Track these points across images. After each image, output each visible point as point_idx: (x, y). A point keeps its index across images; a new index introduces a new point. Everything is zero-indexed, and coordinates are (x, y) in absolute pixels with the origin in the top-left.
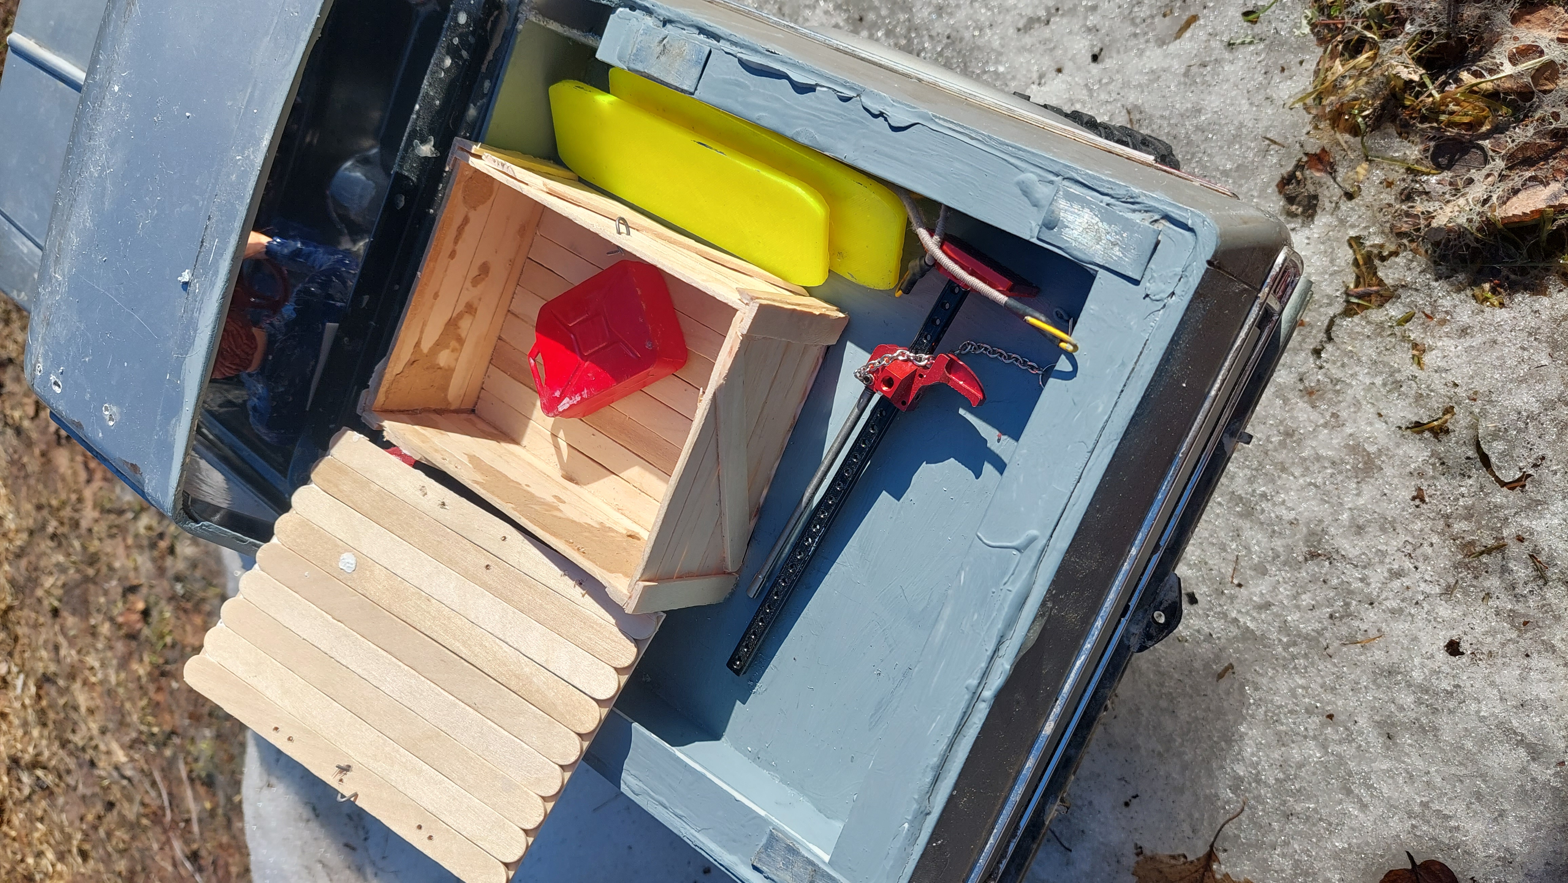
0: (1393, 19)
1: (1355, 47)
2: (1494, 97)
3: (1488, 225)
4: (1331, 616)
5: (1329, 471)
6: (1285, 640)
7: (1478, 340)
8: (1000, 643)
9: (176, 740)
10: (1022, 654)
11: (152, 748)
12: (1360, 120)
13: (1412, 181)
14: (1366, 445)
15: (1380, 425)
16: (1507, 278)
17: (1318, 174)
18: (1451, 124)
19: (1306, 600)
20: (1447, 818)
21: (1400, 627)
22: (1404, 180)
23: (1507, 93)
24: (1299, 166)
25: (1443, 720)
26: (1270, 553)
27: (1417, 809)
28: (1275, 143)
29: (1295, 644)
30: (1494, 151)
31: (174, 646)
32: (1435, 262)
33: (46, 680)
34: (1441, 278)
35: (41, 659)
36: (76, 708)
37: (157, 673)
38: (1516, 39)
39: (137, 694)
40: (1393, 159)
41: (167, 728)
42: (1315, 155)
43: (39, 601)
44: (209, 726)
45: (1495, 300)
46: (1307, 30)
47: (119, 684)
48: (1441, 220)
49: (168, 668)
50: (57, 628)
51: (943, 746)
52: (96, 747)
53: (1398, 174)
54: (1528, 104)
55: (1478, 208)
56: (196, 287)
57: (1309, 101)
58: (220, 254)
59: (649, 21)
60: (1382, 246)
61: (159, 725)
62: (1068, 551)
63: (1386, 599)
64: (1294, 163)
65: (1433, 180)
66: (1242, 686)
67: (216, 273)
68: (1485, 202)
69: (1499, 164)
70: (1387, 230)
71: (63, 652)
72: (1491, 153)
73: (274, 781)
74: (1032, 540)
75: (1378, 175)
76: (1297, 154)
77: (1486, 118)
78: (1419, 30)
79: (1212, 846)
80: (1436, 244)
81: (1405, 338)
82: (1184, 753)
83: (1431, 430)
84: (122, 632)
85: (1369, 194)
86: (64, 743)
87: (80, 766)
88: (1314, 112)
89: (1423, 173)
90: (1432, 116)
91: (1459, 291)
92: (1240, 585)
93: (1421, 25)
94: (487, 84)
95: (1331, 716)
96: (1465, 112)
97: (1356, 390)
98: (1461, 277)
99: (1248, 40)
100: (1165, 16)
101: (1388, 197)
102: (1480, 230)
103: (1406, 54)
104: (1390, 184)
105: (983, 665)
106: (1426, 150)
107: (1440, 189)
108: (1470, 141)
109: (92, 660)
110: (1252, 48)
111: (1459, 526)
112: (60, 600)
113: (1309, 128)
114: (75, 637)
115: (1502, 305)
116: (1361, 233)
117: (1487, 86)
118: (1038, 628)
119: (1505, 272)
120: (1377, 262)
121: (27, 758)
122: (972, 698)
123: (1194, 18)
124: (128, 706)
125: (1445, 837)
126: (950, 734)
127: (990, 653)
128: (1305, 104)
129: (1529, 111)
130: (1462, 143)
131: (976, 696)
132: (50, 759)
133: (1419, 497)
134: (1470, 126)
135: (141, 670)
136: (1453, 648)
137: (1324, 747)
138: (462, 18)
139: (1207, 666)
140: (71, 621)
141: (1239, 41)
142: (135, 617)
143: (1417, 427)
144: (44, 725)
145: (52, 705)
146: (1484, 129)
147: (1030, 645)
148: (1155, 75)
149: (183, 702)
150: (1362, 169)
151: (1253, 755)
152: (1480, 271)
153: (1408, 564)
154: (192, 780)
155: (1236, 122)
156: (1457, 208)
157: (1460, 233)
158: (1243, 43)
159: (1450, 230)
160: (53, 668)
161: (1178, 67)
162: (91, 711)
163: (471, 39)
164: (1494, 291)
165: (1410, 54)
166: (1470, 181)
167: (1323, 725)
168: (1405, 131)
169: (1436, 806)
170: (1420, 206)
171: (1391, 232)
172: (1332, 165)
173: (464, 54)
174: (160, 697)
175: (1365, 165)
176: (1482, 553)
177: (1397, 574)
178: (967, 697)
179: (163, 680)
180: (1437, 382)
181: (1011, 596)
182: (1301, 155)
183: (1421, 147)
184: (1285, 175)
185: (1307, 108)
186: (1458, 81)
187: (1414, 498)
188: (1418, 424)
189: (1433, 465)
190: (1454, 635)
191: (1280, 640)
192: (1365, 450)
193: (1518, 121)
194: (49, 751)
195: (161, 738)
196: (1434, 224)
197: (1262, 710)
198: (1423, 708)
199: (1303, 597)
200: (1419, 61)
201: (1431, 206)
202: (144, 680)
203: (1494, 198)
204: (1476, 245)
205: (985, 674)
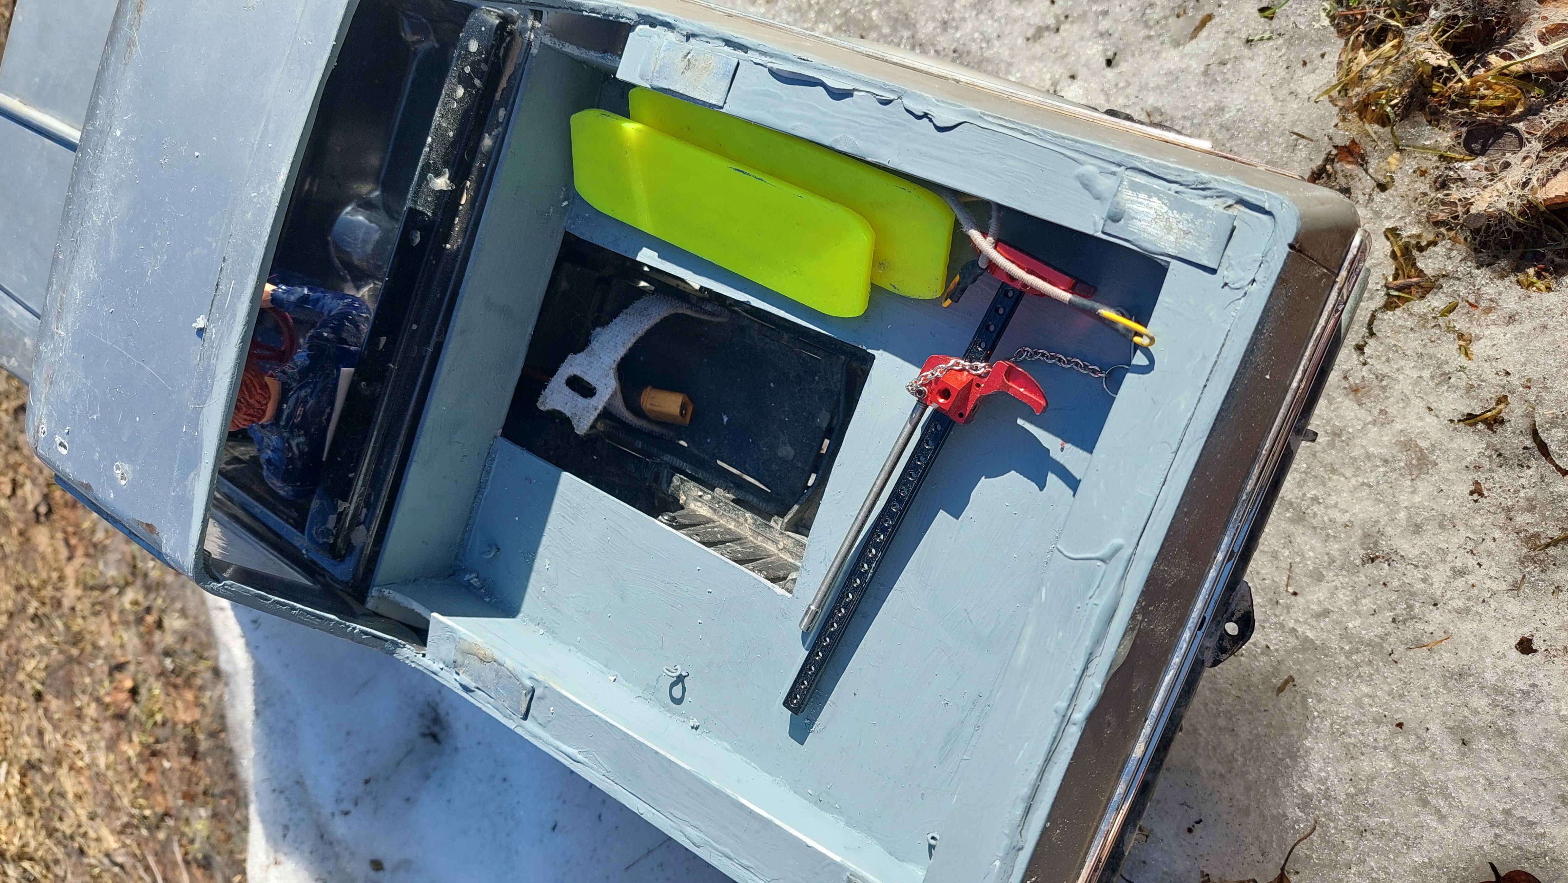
0: (1416, 6)
1: (1376, 38)
2: (1525, 77)
3: (1531, 207)
4: (1394, 621)
5: (1382, 469)
6: (1347, 648)
7: (1528, 326)
8: (1088, 661)
9: (170, 822)
10: (1113, 671)
11: (144, 832)
12: (1388, 109)
13: (1446, 168)
14: (1418, 442)
15: (1430, 419)
16: (1552, 262)
17: (1349, 167)
18: (1482, 109)
19: (1366, 604)
20: (1532, 824)
21: (1466, 628)
22: (1437, 168)
23: (1539, 74)
24: (1329, 160)
25: (1521, 723)
26: (1326, 558)
27: (1500, 817)
28: (1303, 137)
29: (1358, 651)
30: (1529, 133)
31: (164, 724)
32: (1475, 250)
33: (31, 766)
34: (1483, 266)
35: (24, 746)
36: (62, 795)
37: (147, 752)
38: (1545, 18)
39: (127, 776)
40: (1425, 148)
41: (160, 810)
42: (1345, 147)
43: (21, 685)
44: (204, 805)
45: (1540, 284)
46: (1326, 22)
47: (108, 767)
48: (1480, 206)
49: (159, 747)
50: (41, 712)
51: (1033, 775)
52: (85, 835)
53: (1431, 162)
54: (1561, 84)
55: (1518, 192)
56: (212, 333)
57: (1334, 94)
58: (237, 296)
59: (671, 36)
60: (1419, 236)
61: (152, 807)
62: (1156, 560)
63: (1452, 599)
64: (1323, 156)
65: (1468, 166)
66: (1304, 699)
67: (234, 316)
68: (1525, 185)
69: (1536, 146)
70: (1423, 220)
71: (47, 737)
72: (1526, 136)
74: (1117, 550)
75: (1411, 165)
76: (1327, 147)
77: (1518, 100)
78: (1445, 15)
79: (1283, 869)
80: (1476, 232)
81: (1450, 329)
82: (1248, 772)
83: (1485, 421)
84: (110, 713)
85: (1404, 183)
86: (51, 833)
87: (69, 855)
88: (1340, 104)
89: (1457, 160)
90: (1462, 101)
91: (1502, 277)
92: (1295, 594)
93: (1446, 10)
94: (502, 112)
95: (1400, 725)
96: (1498, 95)
97: (1403, 385)
98: (1503, 263)
99: (1266, 36)
100: (1178, 16)
101: (1423, 186)
102: (1521, 214)
103: (1432, 39)
104: (1423, 173)
105: (1072, 686)
106: (1458, 136)
107: (1476, 175)
108: (1504, 125)
109: (79, 744)
110: (1271, 43)
111: (1522, 519)
112: (43, 684)
113: (1336, 120)
114: (60, 720)
115: (1549, 289)
116: (1397, 224)
117: (1518, 68)
118: (1128, 643)
119: (1549, 256)
120: (1415, 253)
121: (13, 849)
122: (1062, 721)
123: (1210, 17)
124: (118, 789)
125: (1530, 845)
126: (1040, 761)
127: (1078, 672)
128: (1330, 97)
129: (1563, 91)
130: (1495, 127)
131: (1065, 720)
132: (36, 850)
133: (1477, 491)
134: (1502, 110)
135: (130, 751)
136: (1525, 646)
137: (1395, 756)
138: (473, 46)
139: (1265, 680)
140: (54, 704)
141: (1257, 38)
142: (123, 696)
143: (1470, 419)
144: (30, 814)
145: (38, 793)
146: (1517, 111)
147: (1120, 661)
148: (1173, 76)
149: (176, 782)
150: (1394, 158)
151: (1320, 770)
152: (1523, 257)
153: (1471, 562)
154: (187, 863)
155: (1261, 118)
156: (1495, 193)
157: (1502, 218)
158: (1262, 39)
159: (1490, 216)
160: (37, 754)
161: (1196, 66)
162: (79, 797)
163: (484, 67)
164: (1539, 275)
165: (1437, 40)
166: (1507, 165)
167: (1393, 735)
168: (1435, 118)
169: (1519, 813)
170: (1456, 193)
171: (1428, 222)
172: (1363, 157)
173: (477, 82)
174: (151, 778)
175: (1397, 155)
176: (1548, 545)
177: (1460, 573)
178: (1056, 720)
179: (154, 760)
180: (1488, 373)
181: (1098, 610)
182: (1330, 148)
183: (1452, 133)
184: (1315, 169)
185: (1332, 101)
186: (1486, 64)
187: (1472, 493)
188: (1470, 416)
189: (1490, 456)
190: (1526, 632)
191: (1342, 648)
192: (1417, 446)
193: (1552, 101)
194: (38, 842)
195: (153, 820)
196: (1473, 210)
197: (1327, 723)
198: (1499, 710)
199: (1364, 601)
200: (1445, 46)
201: (1468, 193)
202: (134, 761)
203: (1534, 181)
204: (1518, 229)
205: (1075, 695)
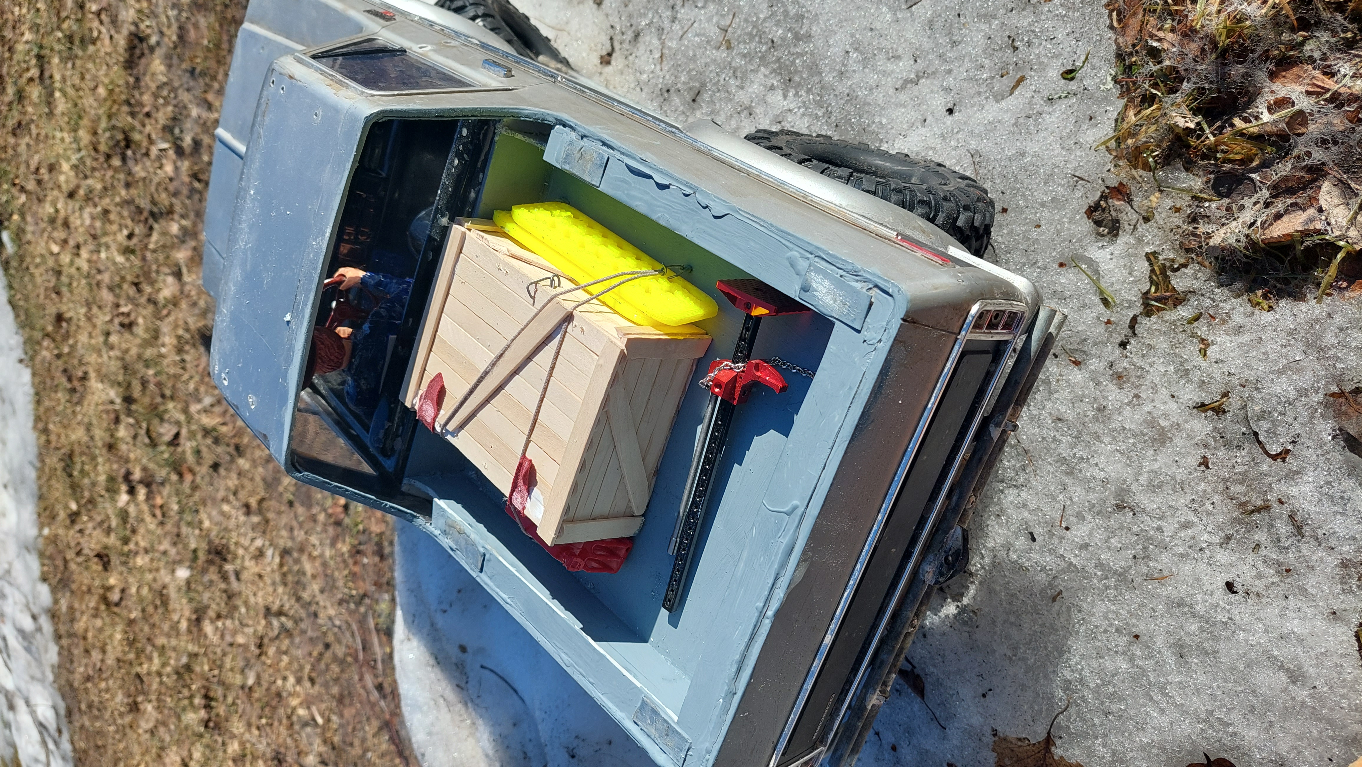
0: (1175, 78)
1: (1149, 100)
2: (1258, 139)
3: (1252, 244)
4: (1135, 557)
5: (1132, 441)
6: (1099, 573)
7: (1245, 338)
8: (776, 578)
9: (367, 601)
10: (792, 586)
11: (352, 606)
12: (1151, 160)
13: (1197, 206)
14: (1160, 421)
15: (1173, 405)
16: (1275, 287)
17: (1117, 203)
18: (1226, 161)
19: (1114, 542)
20: (1227, 724)
21: (1186, 568)
22: (1190, 206)
23: (1270, 135)
24: (1103, 197)
25: (1222, 646)
26: (1087, 504)
27: (1203, 715)
28: (1082, 179)
29: (1106, 578)
30: (1261, 182)
31: (364, 531)
32: (1217, 273)
33: (285, 553)
34: (1222, 286)
35: (282, 537)
36: (304, 574)
37: (354, 551)
38: (1273, 92)
39: (342, 565)
40: (1181, 190)
41: (361, 592)
42: (1115, 187)
43: (281, 494)
44: (387, 592)
45: (1265, 304)
46: (1110, 85)
47: (331, 558)
48: (1216, 240)
49: (362, 547)
50: (292, 515)
51: (742, 647)
52: (317, 603)
53: (1184, 201)
54: (1287, 144)
55: (1245, 231)
57: (1113, 144)
59: (573, 135)
60: (1173, 260)
61: (356, 589)
62: (818, 518)
63: (1176, 545)
64: (1099, 194)
65: (1214, 205)
66: (1069, 609)
68: (1252, 225)
69: (1265, 193)
70: (1177, 247)
71: (296, 533)
72: (1258, 184)
73: (411, 636)
74: (795, 508)
75: (1169, 203)
76: (1100, 188)
77: (1256, 155)
78: (1194, 86)
79: (1049, 733)
80: (1216, 258)
81: (1193, 335)
83: (1213, 409)
84: (332, 520)
85: (1160, 218)
86: (299, 599)
87: (309, 615)
88: (1114, 153)
89: (1206, 200)
90: (1211, 154)
91: (1237, 296)
92: (1067, 528)
93: (1195, 83)
94: (481, 176)
95: (1137, 637)
96: (1239, 150)
97: (1153, 376)
98: (1239, 285)
99: (1063, 95)
100: (1002, 76)
101: (1177, 220)
102: (1246, 248)
103: (1184, 107)
104: (1178, 210)
105: (766, 593)
106: (1207, 182)
107: (1218, 213)
108: (1243, 174)
109: (314, 540)
110: (1066, 101)
111: (1236, 489)
112: (294, 495)
113: (1111, 166)
114: (303, 522)
115: (1271, 308)
116: (1156, 249)
117: (1255, 130)
118: (803, 570)
119: (1272, 282)
120: (1169, 273)
121: (275, 608)
122: (760, 616)
123: (1022, 79)
124: (336, 573)
125: (1227, 740)
126: (746, 639)
127: (770, 585)
128: (1107, 147)
129: (1289, 150)
130: (1236, 176)
131: (762, 614)
132: (290, 609)
133: (1205, 463)
134: (1242, 162)
135: (344, 548)
136: (1230, 586)
137: (1132, 659)
138: (465, 132)
139: (1043, 591)
140: (300, 510)
141: (1056, 96)
142: (340, 510)
143: (1202, 407)
144: (285, 584)
145: (290, 571)
146: (1254, 164)
147: (798, 580)
148: (992, 126)
149: (371, 573)
150: (1155, 198)
151: (1077, 663)
152: (1254, 281)
153: (1192, 517)
154: (378, 631)
155: (1049, 163)
156: (1229, 231)
157: (1232, 251)
158: (1060, 98)
159: (1223, 249)
160: (289, 544)
161: (1009, 119)
162: (314, 577)
163: (470, 147)
164: (1265, 297)
165: (1188, 106)
166: (1242, 207)
167: (1130, 643)
168: (1189, 166)
169: (1217, 714)
170: (1203, 228)
171: (1181, 248)
172: (1129, 196)
173: (465, 156)
174: (356, 569)
175: (1157, 194)
176: (1252, 512)
177: (1186, 525)
178: (757, 614)
179: (358, 557)
180: (1216, 372)
181: (783, 546)
182: (1103, 188)
183: (1205, 179)
184: (1092, 204)
185: (1108, 149)
186: (1232, 125)
187: (1200, 465)
188: (1203, 405)
189: (1214, 437)
190: (1228, 577)
191: (1095, 574)
192: (1159, 424)
193: (1282, 158)
194: (289, 604)
195: (357, 598)
196: (1211, 243)
197: (1083, 628)
198: (1205, 635)
199: (1113, 540)
200: (1196, 112)
201: (1209, 228)
202: (346, 555)
203: (1259, 223)
204: (1245, 260)
205: (768, 599)
